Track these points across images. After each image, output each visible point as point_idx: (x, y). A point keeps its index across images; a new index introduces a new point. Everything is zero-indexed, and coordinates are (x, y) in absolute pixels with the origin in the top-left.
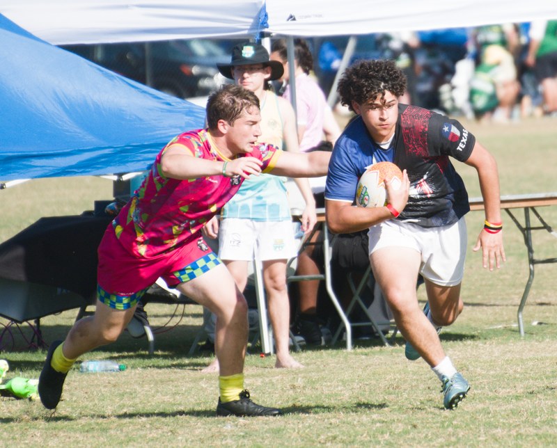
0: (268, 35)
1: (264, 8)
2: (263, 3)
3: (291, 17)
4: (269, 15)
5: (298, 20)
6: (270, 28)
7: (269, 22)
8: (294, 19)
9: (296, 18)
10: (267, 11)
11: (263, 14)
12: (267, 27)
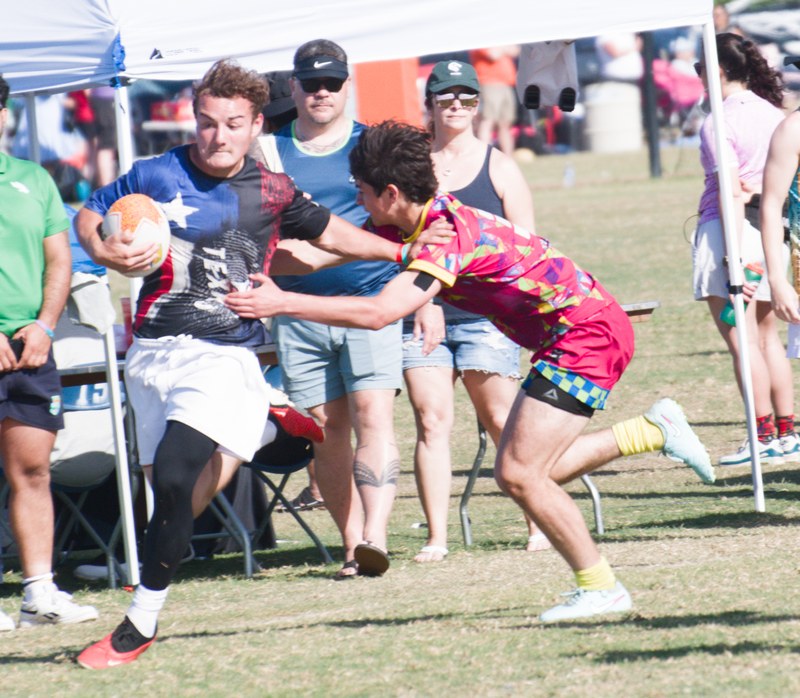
0: (125, 82)
1: (117, 40)
2: (116, 33)
3: (156, 52)
4: (126, 51)
5: (166, 58)
6: (127, 71)
7: (127, 62)
8: (160, 57)
9: (163, 55)
10: (122, 44)
11: (117, 48)
12: (123, 70)
